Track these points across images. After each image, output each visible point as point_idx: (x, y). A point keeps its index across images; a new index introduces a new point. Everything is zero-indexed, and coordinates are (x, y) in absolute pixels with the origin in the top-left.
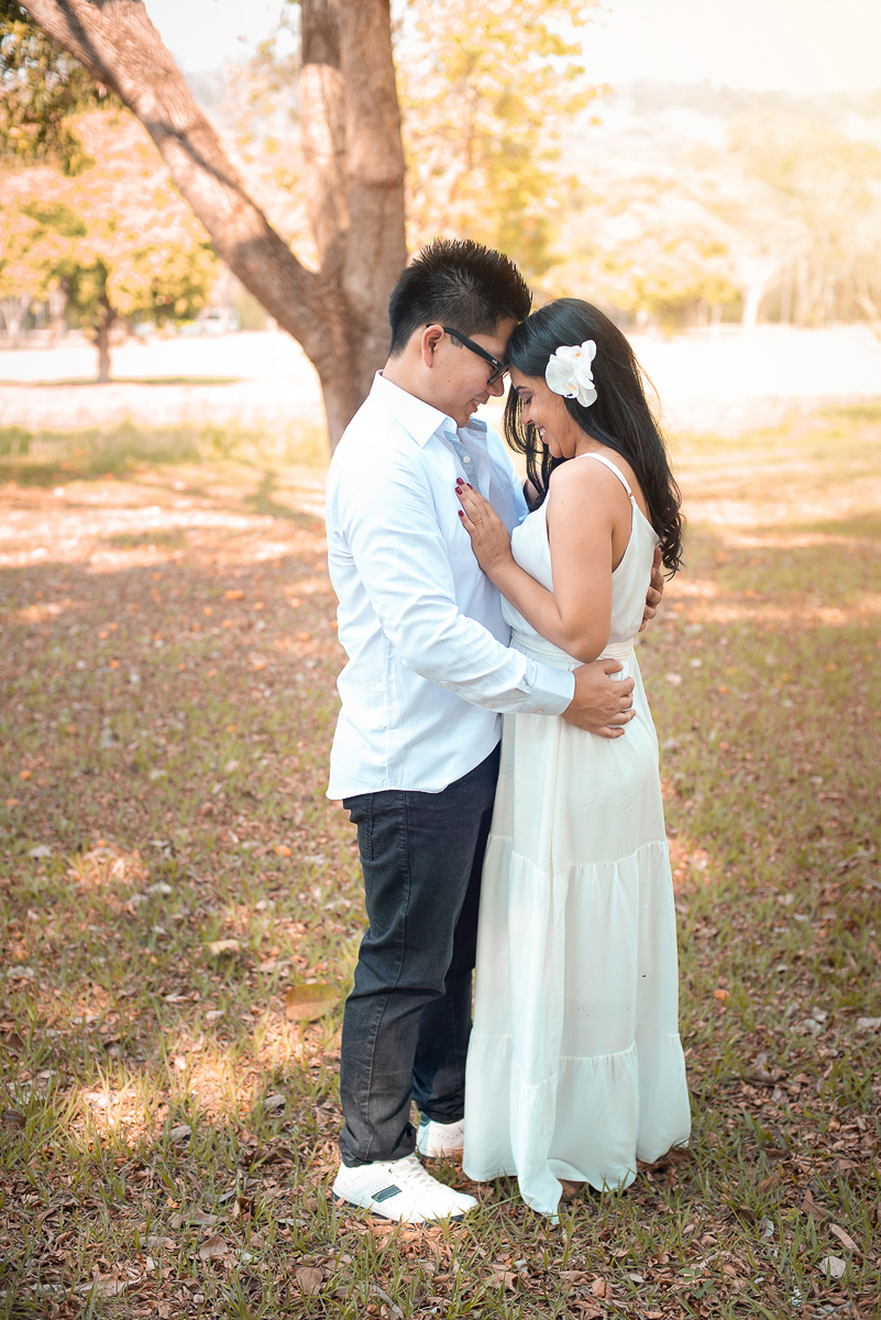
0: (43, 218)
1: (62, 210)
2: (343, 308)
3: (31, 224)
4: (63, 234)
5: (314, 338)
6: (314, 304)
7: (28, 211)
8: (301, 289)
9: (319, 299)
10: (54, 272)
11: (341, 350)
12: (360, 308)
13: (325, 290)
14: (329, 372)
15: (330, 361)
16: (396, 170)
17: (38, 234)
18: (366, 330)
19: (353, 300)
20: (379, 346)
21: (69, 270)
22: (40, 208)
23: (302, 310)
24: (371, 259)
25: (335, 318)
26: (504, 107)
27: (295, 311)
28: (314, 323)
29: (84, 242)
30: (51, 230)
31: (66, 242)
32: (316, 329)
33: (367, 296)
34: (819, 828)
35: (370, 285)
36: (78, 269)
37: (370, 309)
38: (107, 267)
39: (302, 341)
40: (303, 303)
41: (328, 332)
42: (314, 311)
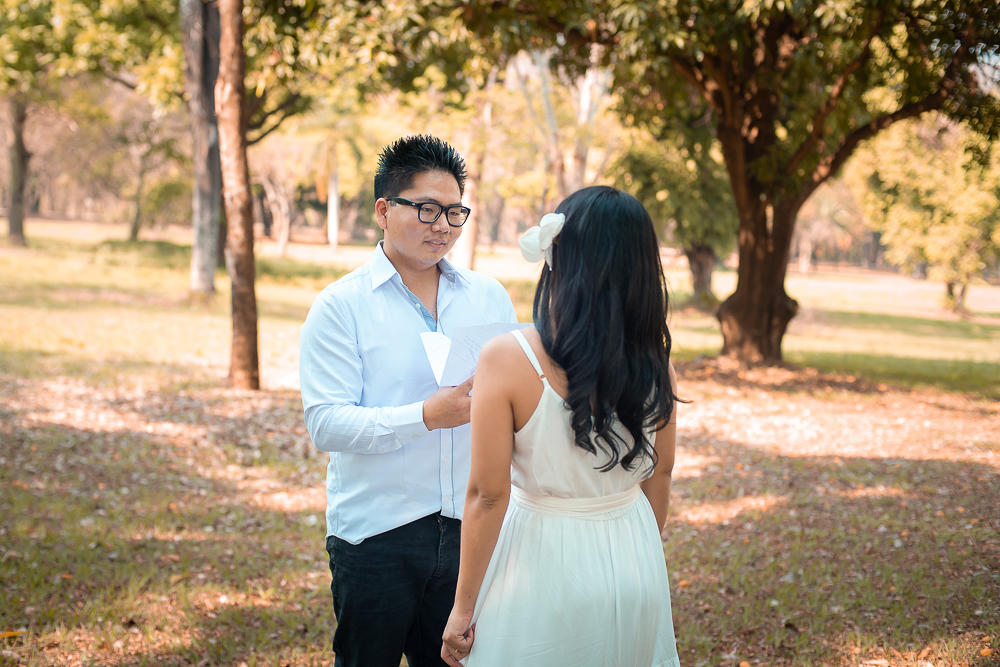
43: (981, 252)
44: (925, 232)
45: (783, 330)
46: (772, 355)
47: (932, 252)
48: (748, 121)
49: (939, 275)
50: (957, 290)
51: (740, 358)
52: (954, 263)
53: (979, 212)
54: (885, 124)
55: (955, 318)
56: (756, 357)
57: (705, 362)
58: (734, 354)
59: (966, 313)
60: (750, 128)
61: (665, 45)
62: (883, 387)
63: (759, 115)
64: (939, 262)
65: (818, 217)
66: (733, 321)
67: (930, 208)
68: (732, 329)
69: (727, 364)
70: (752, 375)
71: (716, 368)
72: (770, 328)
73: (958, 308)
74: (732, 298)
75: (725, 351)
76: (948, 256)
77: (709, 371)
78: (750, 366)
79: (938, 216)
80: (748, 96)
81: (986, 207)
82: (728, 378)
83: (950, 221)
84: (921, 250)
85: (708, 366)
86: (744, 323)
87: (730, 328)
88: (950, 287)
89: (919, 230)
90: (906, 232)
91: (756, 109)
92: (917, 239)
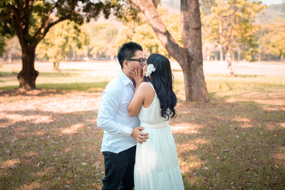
0: (145, 35)
1: (149, 33)
2: (187, 55)
3: (142, 36)
4: (149, 38)
5: (181, 61)
6: (181, 54)
7: (142, 34)
8: (178, 51)
9: (182, 53)
10: (147, 46)
11: (186, 64)
12: (191, 55)
13: (184, 51)
14: (184, 69)
15: (184, 66)
16: (198, 26)
17: (144, 38)
18: (192, 60)
19: (190, 53)
20: (195, 63)
21: (150, 46)
22: (144, 33)
23: (179, 55)
24: (193, 45)
25: (185, 57)
26: (243, 10)
27: (177, 56)
28: (181, 58)
29: (153, 40)
30: (146, 37)
31: (149, 40)
32: (181, 59)
33: (193, 52)
34: (249, 169)
35: (193, 50)
36: (152, 46)
37: (193, 55)
38: (158, 45)
39: (179, 62)
40: (179, 54)
41: (184, 60)
42: (181, 56)
43: (62, 54)
44: (47, 50)
45: (35, 80)
46: (33, 86)
47: (49, 55)
48: (22, 23)
49: (52, 60)
50: (56, 64)
51: (25, 88)
52: (56, 57)
53: (61, 44)
54: (57, 23)
55: (57, 72)
56: (29, 88)
57: (16, 90)
58: (23, 87)
59: (60, 70)
60: (23, 25)
61: (7, 4)
62: (64, 92)
63: (25, 22)
64: (51, 57)
65: (12, 47)
66: (22, 78)
67: (48, 44)
68: (22, 81)
69: (22, 90)
70: (30, 92)
71: (19, 92)
72: (32, 79)
73: (57, 69)
74: (21, 72)
75: (21, 86)
76: (54, 55)
77: (17, 93)
78: (29, 90)
79: (50, 45)
80: (21, 17)
81: (63, 42)
82: (24, 94)
83: (53, 46)
84: (46, 55)
85: (17, 91)
86: (25, 79)
87: (22, 80)
88: (55, 64)
89: (45, 49)
90: (42, 50)
91: (24, 20)
92: (45, 52)
